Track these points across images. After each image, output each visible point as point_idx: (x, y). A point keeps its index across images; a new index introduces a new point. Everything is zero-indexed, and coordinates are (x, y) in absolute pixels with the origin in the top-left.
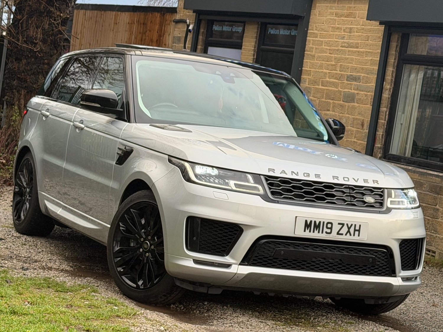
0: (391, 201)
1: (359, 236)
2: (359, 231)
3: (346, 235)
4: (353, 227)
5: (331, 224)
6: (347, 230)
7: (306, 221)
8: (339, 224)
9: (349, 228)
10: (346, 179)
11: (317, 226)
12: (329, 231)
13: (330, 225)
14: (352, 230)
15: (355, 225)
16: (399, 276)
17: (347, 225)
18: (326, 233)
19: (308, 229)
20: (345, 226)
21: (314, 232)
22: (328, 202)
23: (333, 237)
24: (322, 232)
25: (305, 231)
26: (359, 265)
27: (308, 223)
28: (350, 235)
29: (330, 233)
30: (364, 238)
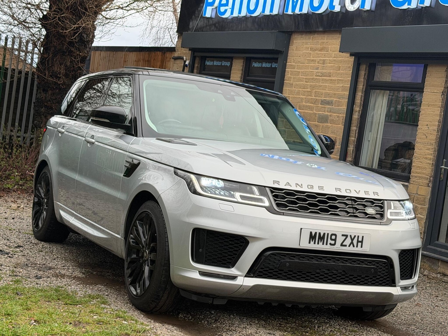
0: (391, 212)
1: (362, 247)
2: (362, 242)
3: (349, 246)
4: (356, 238)
5: (336, 235)
6: (350, 241)
7: (311, 233)
8: (343, 235)
9: (352, 240)
10: (348, 191)
11: (322, 238)
12: (333, 242)
13: (334, 237)
14: (355, 242)
15: (358, 237)
16: (399, 286)
17: (351, 236)
18: (331, 244)
19: (312, 241)
20: (349, 237)
21: (318, 243)
22: (331, 214)
23: (337, 248)
24: (327, 244)
25: (310, 243)
26: (361, 276)
27: (313, 234)
28: (354, 246)
29: (334, 244)
30: (366, 249)
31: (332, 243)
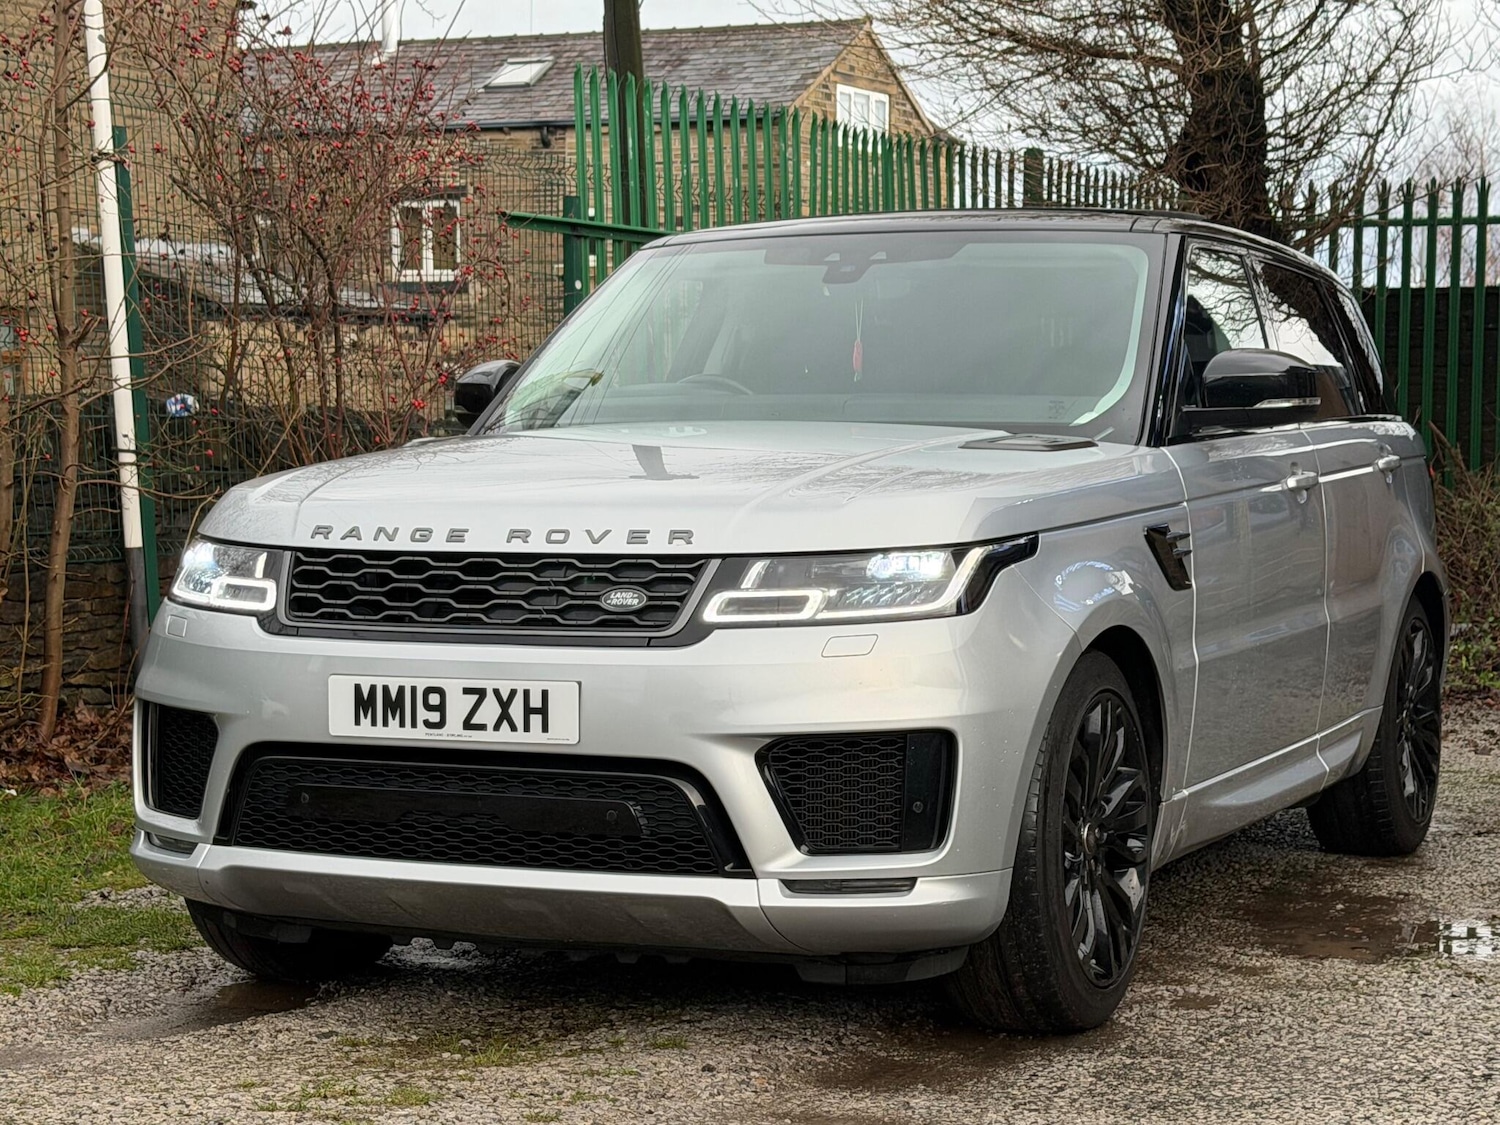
1: (545, 729)
2: (543, 711)
3: (497, 727)
4: (518, 701)
5: (440, 691)
6: (498, 711)
7: (358, 688)
8: (467, 691)
9: (505, 705)
10: (555, 537)
11: (395, 705)
12: (435, 717)
13: (436, 700)
14: (516, 711)
15: (526, 693)
16: (770, 875)
17: (496, 692)
18: (427, 724)
19: (366, 717)
20: (490, 695)
21: (385, 723)
23: (453, 734)
24: (414, 725)
25: (357, 722)
26: (572, 836)
27: (366, 693)
28: (513, 728)
29: (441, 724)
30: (563, 733)
31: (431, 720)
